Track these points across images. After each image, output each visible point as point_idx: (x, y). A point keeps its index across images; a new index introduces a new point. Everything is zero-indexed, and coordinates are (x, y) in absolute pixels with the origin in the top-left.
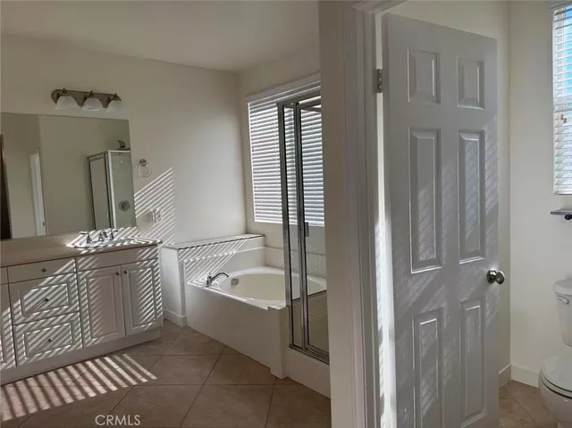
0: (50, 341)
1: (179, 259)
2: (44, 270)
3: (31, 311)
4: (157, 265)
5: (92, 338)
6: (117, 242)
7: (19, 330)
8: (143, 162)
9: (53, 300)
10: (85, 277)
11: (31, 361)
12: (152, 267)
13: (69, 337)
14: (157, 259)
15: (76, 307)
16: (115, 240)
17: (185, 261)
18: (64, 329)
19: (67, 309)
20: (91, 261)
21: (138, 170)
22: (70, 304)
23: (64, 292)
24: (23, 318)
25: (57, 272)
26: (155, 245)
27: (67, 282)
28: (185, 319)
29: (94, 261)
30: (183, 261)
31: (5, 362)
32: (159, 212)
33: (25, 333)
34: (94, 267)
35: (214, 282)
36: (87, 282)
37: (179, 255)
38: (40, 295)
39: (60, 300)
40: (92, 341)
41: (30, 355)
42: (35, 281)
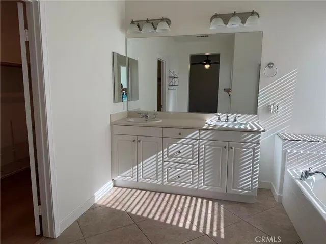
0: (179, 177)
1: (283, 148)
2: (180, 134)
3: (172, 156)
4: (258, 148)
5: (204, 185)
6: (237, 124)
7: (165, 165)
8: (270, 65)
9: (183, 153)
10: (204, 144)
11: (169, 185)
12: (254, 150)
13: (190, 179)
14: (259, 144)
15: (196, 162)
16: (236, 122)
17: (289, 151)
18: (188, 173)
19: (191, 161)
20: (209, 134)
21: (265, 71)
22: (193, 159)
23: (190, 150)
24: (167, 159)
25: (188, 137)
26: (258, 132)
27: (192, 144)
28: (280, 197)
29: (211, 135)
30: (286, 151)
31: (157, 180)
32: (277, 106)
33: (168, 167)
34: (210, 139)
35: (310, 178)
36: (205, 148)
37: (283, 144)
38: (178, 148)
39: (188, 154)
40: (203, 187)
41: (169, 181)
42: (175, 139)
